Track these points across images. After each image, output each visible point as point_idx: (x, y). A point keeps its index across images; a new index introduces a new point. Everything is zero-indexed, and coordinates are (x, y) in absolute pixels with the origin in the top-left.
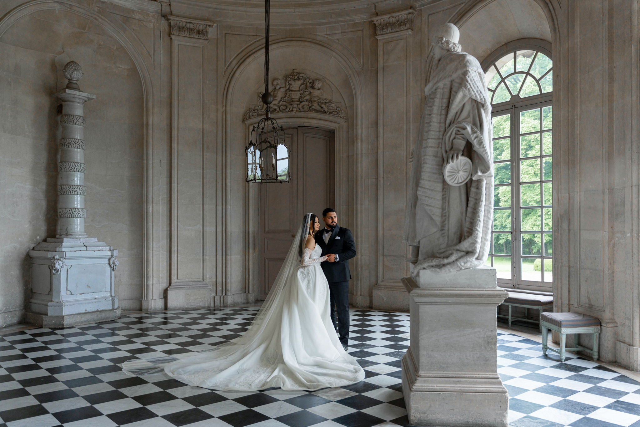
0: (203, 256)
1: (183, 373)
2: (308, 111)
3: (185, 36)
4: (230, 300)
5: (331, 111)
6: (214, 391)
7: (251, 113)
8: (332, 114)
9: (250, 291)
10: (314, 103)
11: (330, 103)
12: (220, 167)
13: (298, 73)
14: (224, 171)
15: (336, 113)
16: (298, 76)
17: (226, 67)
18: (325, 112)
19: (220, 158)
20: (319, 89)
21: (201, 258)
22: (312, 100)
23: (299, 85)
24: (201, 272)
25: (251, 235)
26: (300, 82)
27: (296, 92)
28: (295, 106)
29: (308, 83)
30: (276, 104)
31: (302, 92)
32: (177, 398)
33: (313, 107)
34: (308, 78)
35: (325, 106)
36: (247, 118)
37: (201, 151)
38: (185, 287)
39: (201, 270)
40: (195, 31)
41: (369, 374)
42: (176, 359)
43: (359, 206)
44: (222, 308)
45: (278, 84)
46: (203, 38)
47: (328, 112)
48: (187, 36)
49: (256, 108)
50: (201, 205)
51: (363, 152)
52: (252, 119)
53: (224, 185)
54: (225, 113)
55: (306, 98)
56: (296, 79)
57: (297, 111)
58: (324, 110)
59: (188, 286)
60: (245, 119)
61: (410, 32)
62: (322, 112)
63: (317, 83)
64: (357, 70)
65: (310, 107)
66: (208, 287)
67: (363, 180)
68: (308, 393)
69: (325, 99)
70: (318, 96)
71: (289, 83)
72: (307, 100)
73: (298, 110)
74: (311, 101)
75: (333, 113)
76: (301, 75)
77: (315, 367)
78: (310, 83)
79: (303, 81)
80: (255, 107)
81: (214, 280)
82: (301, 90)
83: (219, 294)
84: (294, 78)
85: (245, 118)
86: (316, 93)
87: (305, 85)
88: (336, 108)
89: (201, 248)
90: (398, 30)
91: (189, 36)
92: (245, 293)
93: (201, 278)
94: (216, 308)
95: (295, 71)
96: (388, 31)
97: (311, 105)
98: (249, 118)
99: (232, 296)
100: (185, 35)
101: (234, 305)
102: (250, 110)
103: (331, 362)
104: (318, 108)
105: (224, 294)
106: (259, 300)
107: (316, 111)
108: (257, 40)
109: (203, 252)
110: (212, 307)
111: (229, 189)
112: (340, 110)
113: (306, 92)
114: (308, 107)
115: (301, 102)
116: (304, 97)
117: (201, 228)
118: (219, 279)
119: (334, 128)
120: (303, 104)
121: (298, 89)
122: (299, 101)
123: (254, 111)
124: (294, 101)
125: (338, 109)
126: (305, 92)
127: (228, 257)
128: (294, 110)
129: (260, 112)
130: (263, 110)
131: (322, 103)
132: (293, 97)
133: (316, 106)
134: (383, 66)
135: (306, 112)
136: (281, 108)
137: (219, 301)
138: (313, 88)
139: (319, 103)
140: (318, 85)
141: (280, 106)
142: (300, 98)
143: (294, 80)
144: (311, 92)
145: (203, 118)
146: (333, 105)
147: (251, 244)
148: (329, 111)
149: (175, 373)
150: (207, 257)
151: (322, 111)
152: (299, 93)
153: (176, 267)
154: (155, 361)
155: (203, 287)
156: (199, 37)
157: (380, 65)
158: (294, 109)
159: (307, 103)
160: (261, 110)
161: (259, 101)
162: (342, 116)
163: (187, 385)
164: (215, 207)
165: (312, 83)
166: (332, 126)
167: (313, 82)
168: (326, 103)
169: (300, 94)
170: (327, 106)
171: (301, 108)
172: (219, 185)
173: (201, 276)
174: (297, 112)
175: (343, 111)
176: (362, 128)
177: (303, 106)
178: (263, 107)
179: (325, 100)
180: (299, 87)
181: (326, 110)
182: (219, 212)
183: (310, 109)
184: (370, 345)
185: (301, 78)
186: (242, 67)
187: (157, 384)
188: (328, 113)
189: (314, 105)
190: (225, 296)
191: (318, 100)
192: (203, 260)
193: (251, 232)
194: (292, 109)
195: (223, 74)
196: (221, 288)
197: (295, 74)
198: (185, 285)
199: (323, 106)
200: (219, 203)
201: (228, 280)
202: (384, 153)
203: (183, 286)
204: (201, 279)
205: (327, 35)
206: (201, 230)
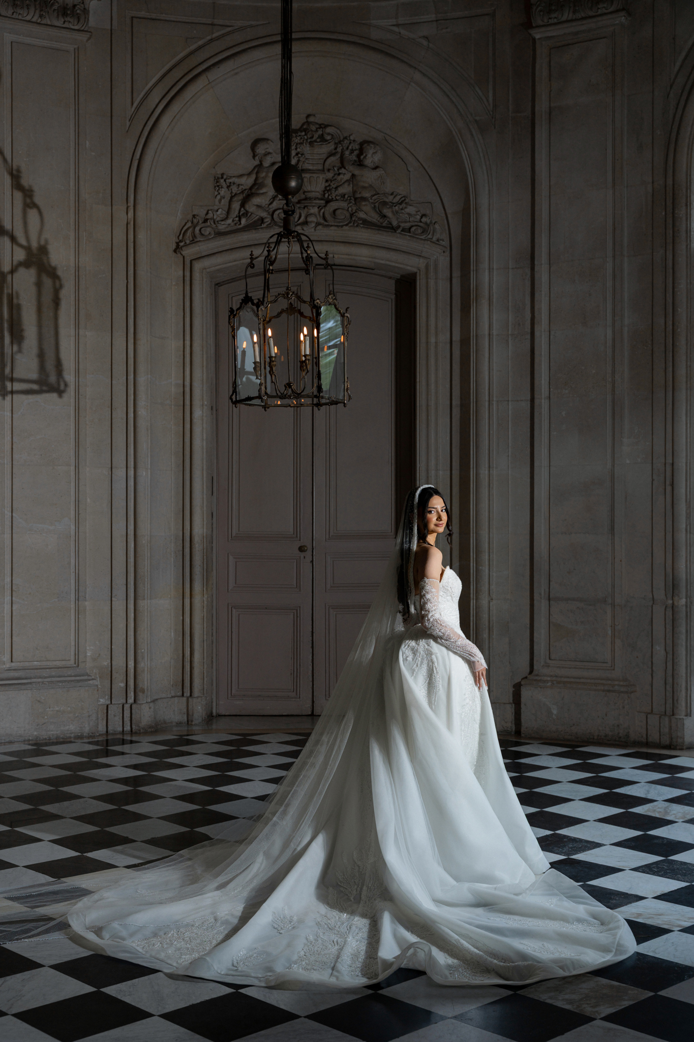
0: (77, 599)
1: (124, 933)
2: (346, 225)
3: (29, 21)
4: (145, 715)
5: (407, 225)
6: (242, 991)
7: (197, 229)
8: (409, 232)
9: (196, 693)
10: (363, 203)
11: (404, 205)
12: (120, 368)
13: (323, 126)
14: (131, 377)
15: (420, 231)
16: (320, 132)
17: (135, 105)
18: (393, 229)
19: (120, 342)
20: (376, 168)
21: (73, 606)
22: (358, 195)
23: (324, 156)
24: (73, 643)
25: (198, 547)
26: (325, 149)
27: (315, 175)
28: (314, 210)
29: (347, 153)
30: (263, 205)
31: (330, 175)
32: (150, 1015)
33: (362, 215)
34: (345, 138)
35: (393, 212)
36: (188, 242)
37: (72, 326)
38: (30, 683)
39: (72, 638)
40: (56, 7)
41: (643, 931)
42: (84, 893)
43: (484, 472)
44: (128, 738)
45: (269, 153)
46: (76, 27)
47: (399, 227)
48: (34, 20)
49: (210, 215)
50: (73, 468)
51: (495, 332)
52: (200, 244)
53: (131, 415)
54: (133, 226)
55: (341, 190)
56: (316, 141)
57: (318, 224)
58: (391, 224)
59: (40, 680)
60: (182, 244)
61: (622, 18)
62: (384, 227)
63: (371, 152)
64: (478, 118)
65: (352, 215)
66: (91, 682)
67: (495, 403)
68: (510, 993)
69: (392, 194)
70: (371, 186)
71: (298, 150)
72: (343, 196)
73: (322, 221)
74: (357, 199)
75: (413, 229)
76: (329, 130)
77: (480, 911)
78: (352, 151)
79: (333, 147)
80: (207, 213)
81: (106, 663)
82: (329, 170)
83: (119, 699)
84: (312, 137)
85: (181, 241)
86: (369, 177)
87: (338, 156)
88: (418, 217)
89: (73, 582)
90: (591, 13)
91: (39, 21)
92: (183, 695)
93: (72, 658)
94: (110, 737)
95: (311, 119)
96: (565, 18)
97: (354, 208)
98: (193, 241)
99: (152, 705)
100: (28, 18)
101: (155, 728)
102: (195, 221)
103: (516, 895)
104: (374, 217)
105: (131, 700)
106: (214, 714)
107: (367, 224)
108: (214, 35)
109: (77, 591)
110: (100, 735)
111: (142, 424)
112: (428, 222)
113: (341, 176)
114: (348, 215)
115: (328, 202)
116: (336, 188)
117: (73, 527)
118: (119, 661)
119: (415, 270)
120: (333, 205)
121: (320, 167)
122: (321, 199)
123: (206, 221)
124: (310, 199)
125: (424, 219)
126: (339, 174)
127: (141, 603)
128: (311, 222)
129: (222, 227)
130: (229, 221)
131: (384, 204)
132: (309, 189)
133: (367, 212)
134: (550, 107)
135: (342, 226)
136: (275, 216)
137: (118, 719)
138: (360, 164)
139: (377, 204)
140: (372, 157)
141: (274, 211)
142: (327, 190)
143: (311, 144)
144: (353, 176)
145: (78, 239)
146: (411, 210)
147: (197, 570)
148: (402, 225)
149: (106, 935)
150: (87, 603)
151: (384, 224)
152: (322, 176)
153: (9, 632)
154: (27, 897)
155: (78, 681)
156: (66, 25)
157: (542, 106)
158: (309, 219)
159: (344, 204)
160: (222, 221)
161: (219, 197)
162: (434, 239)
163: (155, 971)
164: (106, 472)
165: (356, 152)
166: (410, 264)
167: (361, 151)
168: (393, 204)
169: (327, 181)
170: (397, 212)
171: (328, 216)
172: (120, 414)
173: (73, 653)
174: (320, 227)
175: (437, 226)
176: (490, 270)
177: (334, 211)
178: (228, 213)
179: (391, 197)
180: (322, 161)
181: (395, 223)
182: (120, 486)
183: (353, 221)
184: (581, 840)
185: (329, 138)
186: (175, 107)
187: (69, 968)
188: (399, 231)
189: (364, 208)
190: (134, 706)
191: (373, 196)
192: (78, 612)
193: (197, 539)
194: (306, 217)
195: (128, 123)
196: (123, 685)
197: (313, 128)
198: (31, 678)
199: (387, 212)
200: (120, 459)
201: (141, 665)
202: (552, 333)
203: (26, 678)
204: (72, 662)
205: (397, 25)
206: (73, 533)
